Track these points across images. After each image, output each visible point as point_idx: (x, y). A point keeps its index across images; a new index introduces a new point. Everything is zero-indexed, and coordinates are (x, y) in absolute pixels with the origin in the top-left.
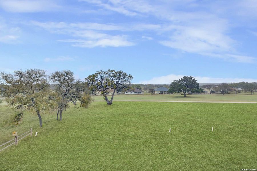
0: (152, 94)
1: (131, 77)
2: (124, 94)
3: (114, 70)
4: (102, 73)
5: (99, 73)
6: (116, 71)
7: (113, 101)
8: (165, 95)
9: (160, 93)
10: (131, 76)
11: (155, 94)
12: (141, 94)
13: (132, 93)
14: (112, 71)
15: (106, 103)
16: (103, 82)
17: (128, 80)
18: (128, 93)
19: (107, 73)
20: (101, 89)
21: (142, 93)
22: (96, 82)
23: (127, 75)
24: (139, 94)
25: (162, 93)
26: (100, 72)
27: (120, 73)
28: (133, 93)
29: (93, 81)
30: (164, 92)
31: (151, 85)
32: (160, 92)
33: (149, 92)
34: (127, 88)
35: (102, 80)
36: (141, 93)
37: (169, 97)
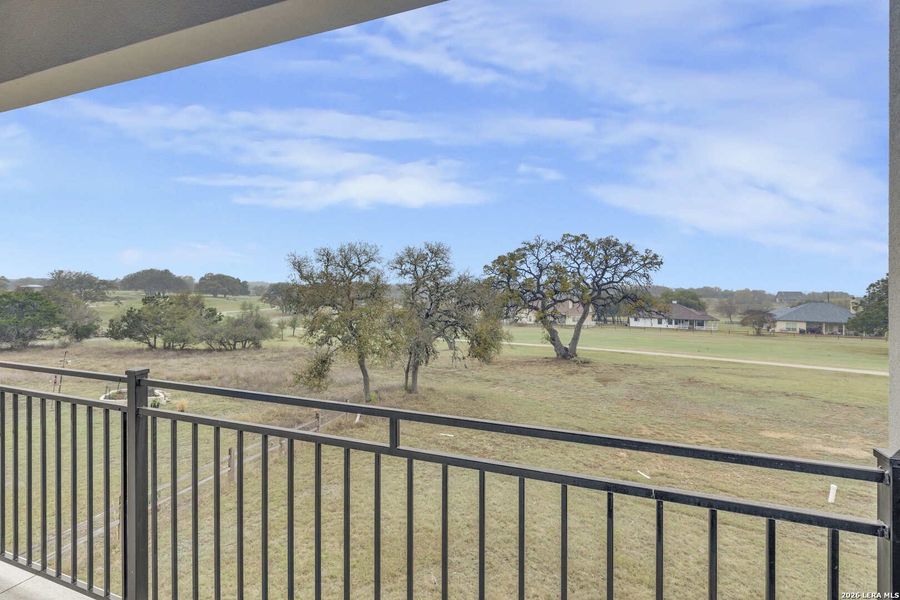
0: (759, 334)
1: (652, 261)
2: (627, 325)
3: (584, 235)
4: (538, 246)
5: (532, 247)
6: (592, 239)
7: (578, 348)
8: (833, 340)
9: (802, 332)
10: (655, 256)
11: (773, 335)
12: (704, 328)
13: (660, 323)
14: (577, 239)
15: (554, 355)
16: (544, 278)
17: (641, 271)
18: (642, 323)
19: (559, 248)
20: (535, 304)
21: (710, 326)
22: (521, 280)
23: (635, 254)
24: (691, 329)
25: (814, 330)
26: (533, 242)
27: (608, 244)
28: (665, 324)
29: (510, 274)
30: (830, 325)
31: (754, 292)
32: (804, 326)
33: (743, 323)
34: (638, 303)
35: (541, 270)
36: (701, 324)
37: (855, 351)
